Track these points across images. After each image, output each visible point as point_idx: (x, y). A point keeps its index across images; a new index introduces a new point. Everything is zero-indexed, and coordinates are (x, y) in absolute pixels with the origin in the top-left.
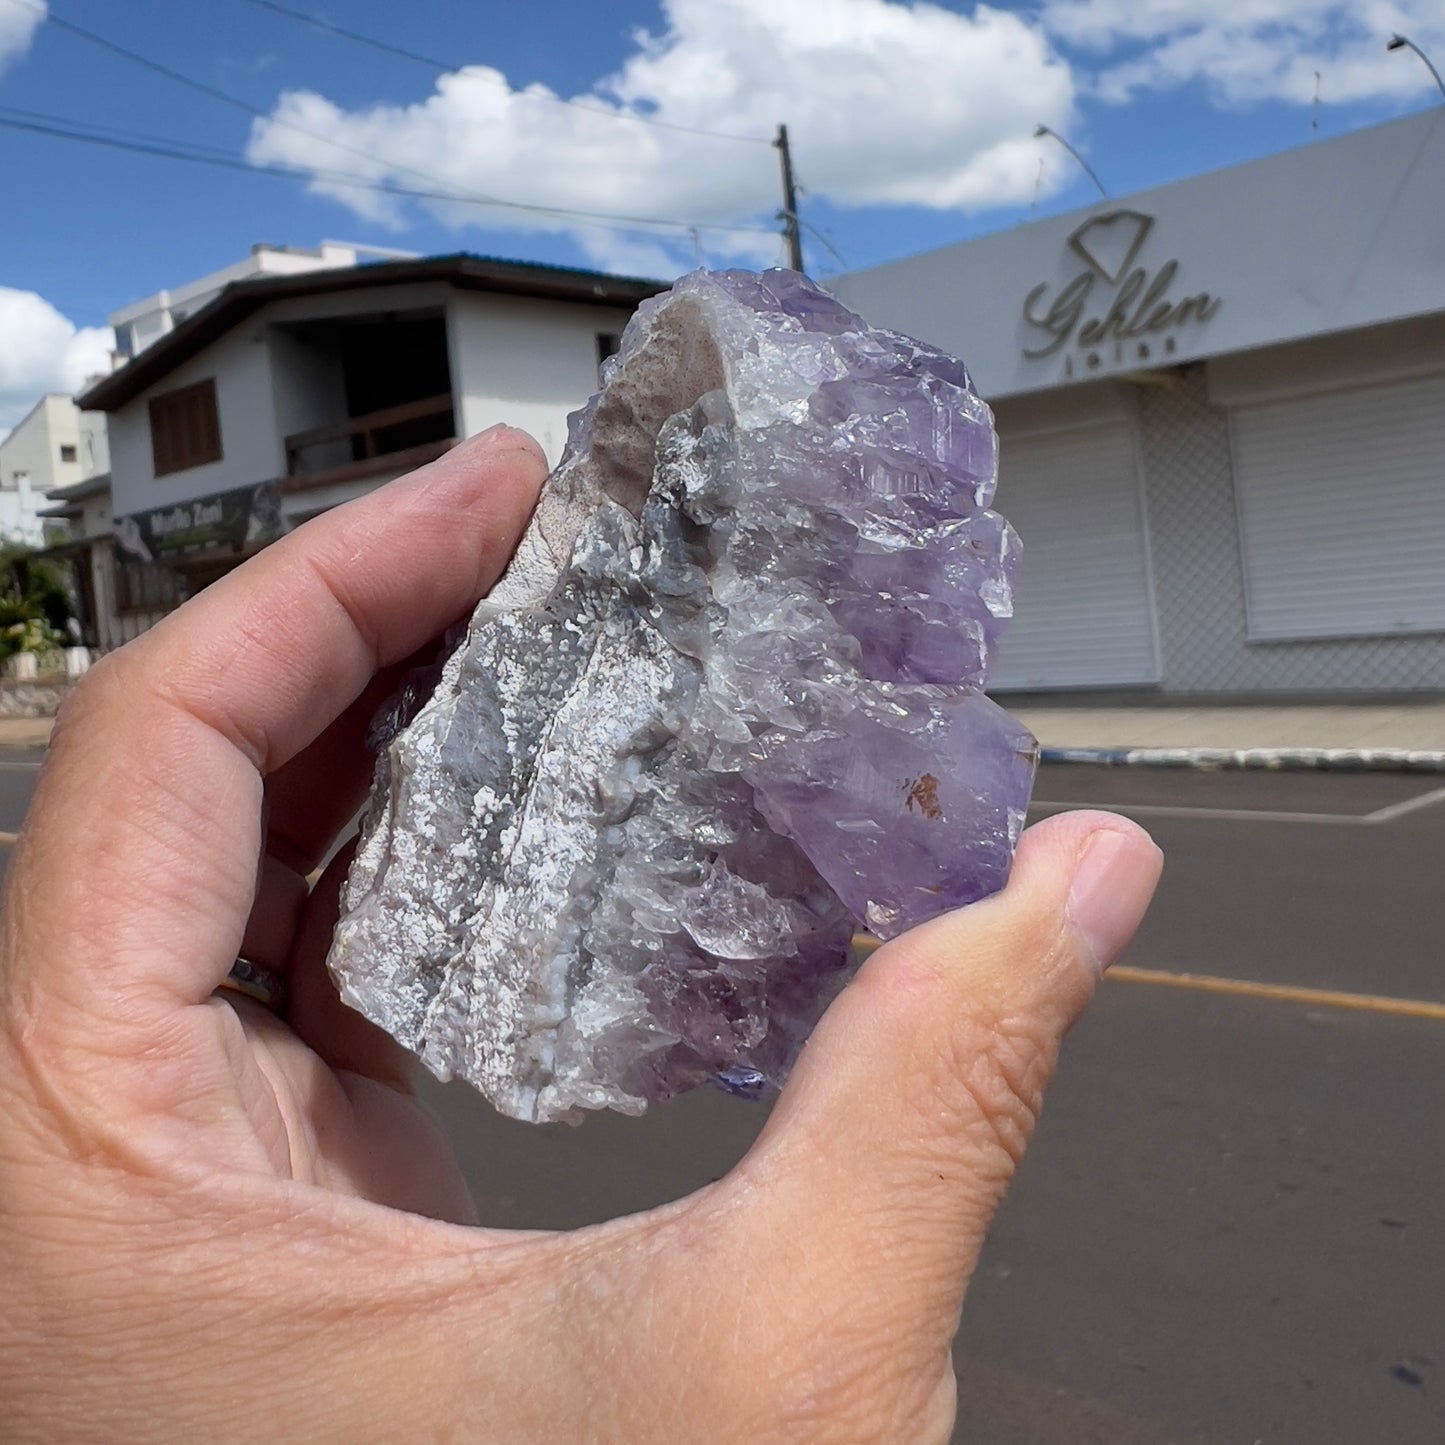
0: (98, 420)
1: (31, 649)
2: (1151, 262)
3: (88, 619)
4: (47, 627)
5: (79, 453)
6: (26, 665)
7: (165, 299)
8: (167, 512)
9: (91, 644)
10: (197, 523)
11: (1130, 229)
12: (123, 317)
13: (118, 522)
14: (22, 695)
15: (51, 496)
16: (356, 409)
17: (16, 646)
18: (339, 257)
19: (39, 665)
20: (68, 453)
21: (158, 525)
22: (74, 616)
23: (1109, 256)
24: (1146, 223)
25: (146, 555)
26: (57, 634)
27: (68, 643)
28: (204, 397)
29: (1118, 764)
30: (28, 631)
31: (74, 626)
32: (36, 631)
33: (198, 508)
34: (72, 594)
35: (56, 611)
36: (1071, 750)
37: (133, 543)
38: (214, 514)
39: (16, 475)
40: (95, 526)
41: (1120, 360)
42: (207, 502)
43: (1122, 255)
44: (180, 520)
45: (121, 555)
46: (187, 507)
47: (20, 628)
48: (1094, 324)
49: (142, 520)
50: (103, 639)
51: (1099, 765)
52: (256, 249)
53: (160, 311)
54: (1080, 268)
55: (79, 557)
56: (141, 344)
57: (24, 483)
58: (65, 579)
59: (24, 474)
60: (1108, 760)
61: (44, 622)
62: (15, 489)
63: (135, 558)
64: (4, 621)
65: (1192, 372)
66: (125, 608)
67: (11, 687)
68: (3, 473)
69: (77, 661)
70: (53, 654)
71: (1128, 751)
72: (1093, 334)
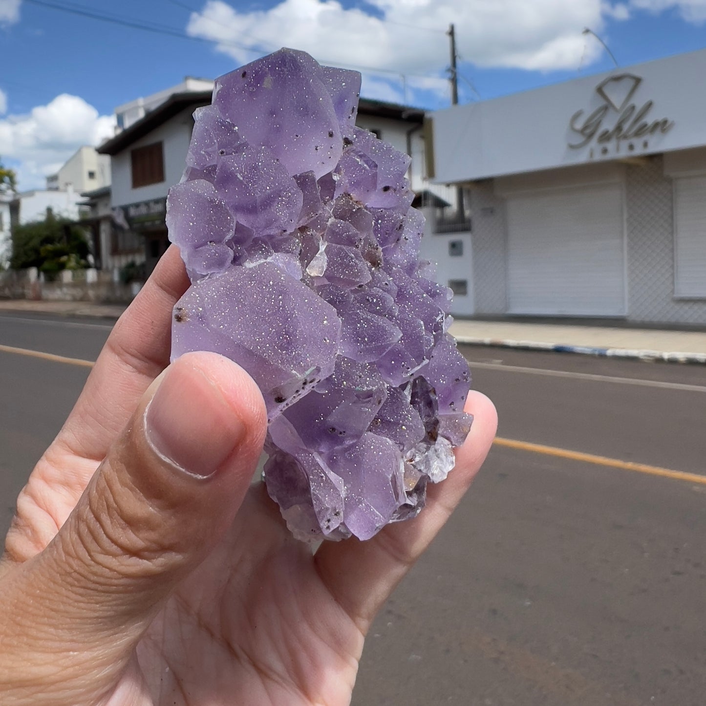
0: (106, 159)
1: (71, 268)
2: (639, 101)
3: (98, 255)
4: (78, 258)
5: (97, 175)
6: (67, 276)
7: (141, 102)
8: (137, 205)
9: (98, 268)
10: (152, 211)
11: (628, 84)
12: (121, 109)
13: (113, 209)
14: (65, 290)
15: (84, 195)
17: (62, 267)
19: (74, 276)
20: (92, 175)
21: (133, 212)
22: (91, 253)
23: (617, 97)
24: (638, 81)
25: (126, 226)
26: (83, 262)
27: (88, 266)
28: (158, 149)
29: (602, 356)
30: (69, 260)
31: (91, 259)
32: (72, 260)
33: (152, 205)
34: (91, 243)
35: (82, 251)
36: (578, 347)
37: (120, 220)
38: (159, 208)
39: (67, 184)
40: (103, 211)
41: (618, 151)
42: (157, 202)
43: (623, 97)
44: (143, 210)
45: (115, 226)
46: (147, 204)
47: (64, 258)
48: (606, 132)
49: (125, 209)
50: (104, 266)
51: (591, 356)
52: (186, 78)
53: (137, 107)
54: (602, 103)
55: (94, 225)
56: (129, 123)
57: (70, 189)
58: (87, 236)
59: (70, 184)
60: (597, 353)
61: (76, 255)
62: (65, 191)
63: (121, 227)
64: (59, 253)
65: (655, 159)
66: (115, 251)
67: (61, 286)
68: (60, 183)
69: (91, 275)
70: (79, 272)
71: (607, 349)
72: (606, 137)
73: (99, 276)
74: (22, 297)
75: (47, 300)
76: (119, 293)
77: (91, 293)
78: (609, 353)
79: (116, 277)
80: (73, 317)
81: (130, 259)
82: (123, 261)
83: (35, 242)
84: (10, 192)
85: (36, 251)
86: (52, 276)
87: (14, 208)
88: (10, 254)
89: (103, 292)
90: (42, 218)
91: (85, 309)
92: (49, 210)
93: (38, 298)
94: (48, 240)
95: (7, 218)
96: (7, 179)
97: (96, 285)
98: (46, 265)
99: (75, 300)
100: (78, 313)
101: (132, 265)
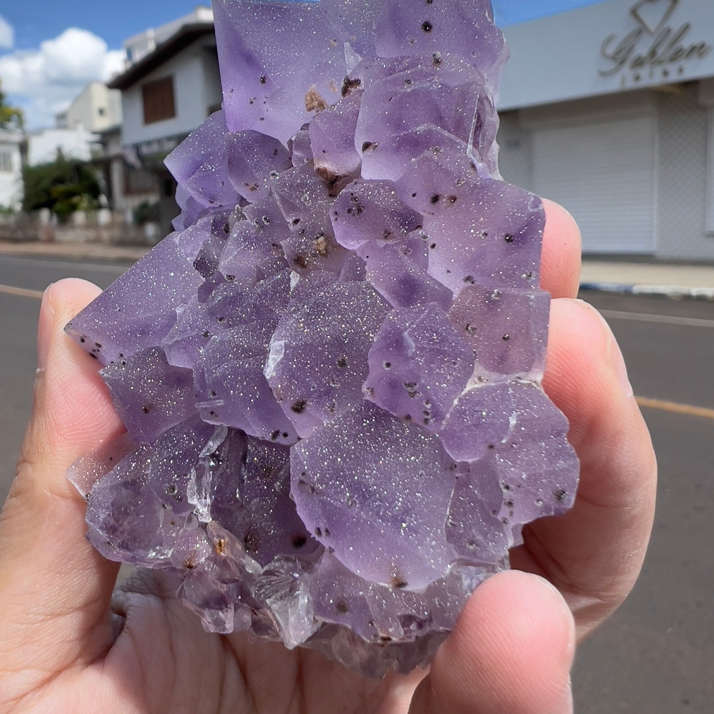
0: (116, 94)
1: (83, 209)
3: (110, 196)
4: (90, 198)
5: (108, 112)
6: (79, 217)
7: (151, 34)
8: (149, 143)
9: (111, 207)
10: (165, 148)
12: (130, 43)
13: (125, 147)
14: (78, 231)
15: (94, 133)
17: (74, 208)
19: (87, 217)
20: (101, 112)
21: (145, 150)
22: (103, 193)
25: (138, 165)
26: (95, 202)
27: (100, 207)
28: (168, 85)
29: (628, 294)
30: (82, 200)
31: (104, 199)
32: (84, 201)
33: (164, 142)
34: (102, 183)
35: (94, 191)
36: (603, 283)
37: (132, 158)
38: (172, 145)
39: (77, 121)
40: (114, 150)
42: (169, 139)
44: (154, 148)
45: (127, 165)
46: (159, 141)
47: (75, 199)
49: (137, 147)
50: (118, 205)
51: (617, 294)
52: (197, 6)
53: (147, 40)
55: (104, 164)
56: (139, 56)
57: (81, 127)
58: (99, 175)
59: (80, 121)
60: (622, 290)
61: (89, 195)
62: (75, 129)
63: (133, 167)
64: (70, 194)
65: (691, 86)
66: (128, 191)
67: (73, 227)
68: (70, 121)
69: (104, 216)
70: (92, 213)
71: (634, 286)
73: (112, 217)
74: (34, 239)
75: (59, 242)
76: (133, 234)
77: (105, 235)
78: (636, 289)
79: (129, 217)
80: (86, 259)
81: (143, 199)
82: (135, 202)
83: (45, 183)
84: (19, 131)
85: (47, 192)
86: (64, 217)
87: (24, 148)
88: (21, 195)
89: (117, 233)
90: (51, 158)
91: (99, 251)
92: (59, 150)
93: (51, 240)
94: (60, 180)
95: (16, 158)
96: (15, 117)
97: (110, 226)
98: (59, 206)
99: (89, 241)
100: (92, 254)
101: (144, 206)
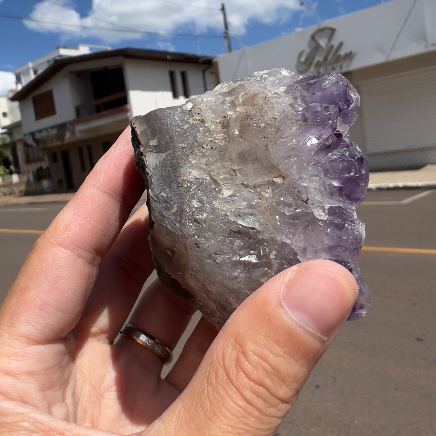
0: (16, 104)
1: (1, 175)
2: (335, 43)
3: (17, 165)
4: (5, 169)
5: (8, 114)
7: (30, 65)
8: (40, 131)
9: (18, 172)
10: (50, 134)
11: (328, 33)
12: (18, 71)
13: (25, 135)
15: (3, 128)
16: (96, 97)
18: (84, 50)
19: (3, 180)
20: (5, 115)
21: (38, 136)
22: (12, 165)
23: (323, 42)
24: (333, 30)
25: (34, 145)
26: (8, 170)
27: (11, 173)
28: (49, 95)
31: (12, 168)
33: (50, 130)
34: (11, 158)
35: (6, 163)
37: (30, 141)
38: (55, 131)
40: (17, 136)
42: (52, 128)
43: (326, 40)
44: (44, 134)
45: (26, 145)
46: (46, 129)
48: (318, 62)
49: (33, 134)
50: (22, 171)
52: (58, 48)
53: (28, 69)
54: (314, 45)
55: (13, 147)
56: (25, 81)
58: (8, 153)
61: (3, 167)
63: (31, 146)
66: (28, 161)
69: (15, 178)
70: (7, 177)
72: (318, 65)
73: (20, 178)
76: (34, 187)
77: (16, 190)
79: (31, 178)
80: (7, 206)
81: (38, 165)
82: (35, 167)
89: (23, 188)
91: (14, 200)
97: (19, 184)
99: (5, 194)
100: (10, 202)
101: (40, 169)
